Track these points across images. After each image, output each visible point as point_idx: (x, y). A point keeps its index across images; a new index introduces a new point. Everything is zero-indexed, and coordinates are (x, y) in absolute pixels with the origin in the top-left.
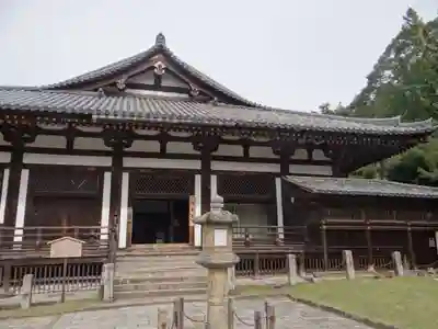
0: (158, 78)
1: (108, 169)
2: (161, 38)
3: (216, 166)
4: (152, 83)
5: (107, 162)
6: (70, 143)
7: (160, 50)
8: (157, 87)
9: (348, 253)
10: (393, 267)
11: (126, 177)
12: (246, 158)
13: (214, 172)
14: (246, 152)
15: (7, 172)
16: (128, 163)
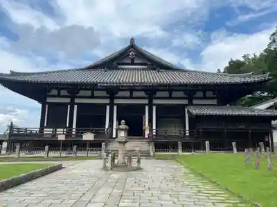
0: (133, 60)
1: (108, 104)
2: (132, 40)
3: (155, 102)
4: (130, 62)
5: (107, 101)
6: (93, 93)
7: (132, 46)
9: (207, 142)
10: (231, 149)
11: (115, 108)
12: (170, 98)
13: (155, 105)
14: (170, 94)
15: (69, 106)
16: (116, 101)
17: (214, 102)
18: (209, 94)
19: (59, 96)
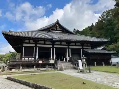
1: (51, 47)
2: (58, 20)
4: (55, 29)
5: (51, 46)
8: (57, 30)
9: (95, 63)
10: (102, 65)
11: (55, 49)
13: (70, 48)
14: (76, 44)
15: (34, 48)
16: (55, 46)
17: (90, 48)
18: (89, 45)
19: (29, 43)
